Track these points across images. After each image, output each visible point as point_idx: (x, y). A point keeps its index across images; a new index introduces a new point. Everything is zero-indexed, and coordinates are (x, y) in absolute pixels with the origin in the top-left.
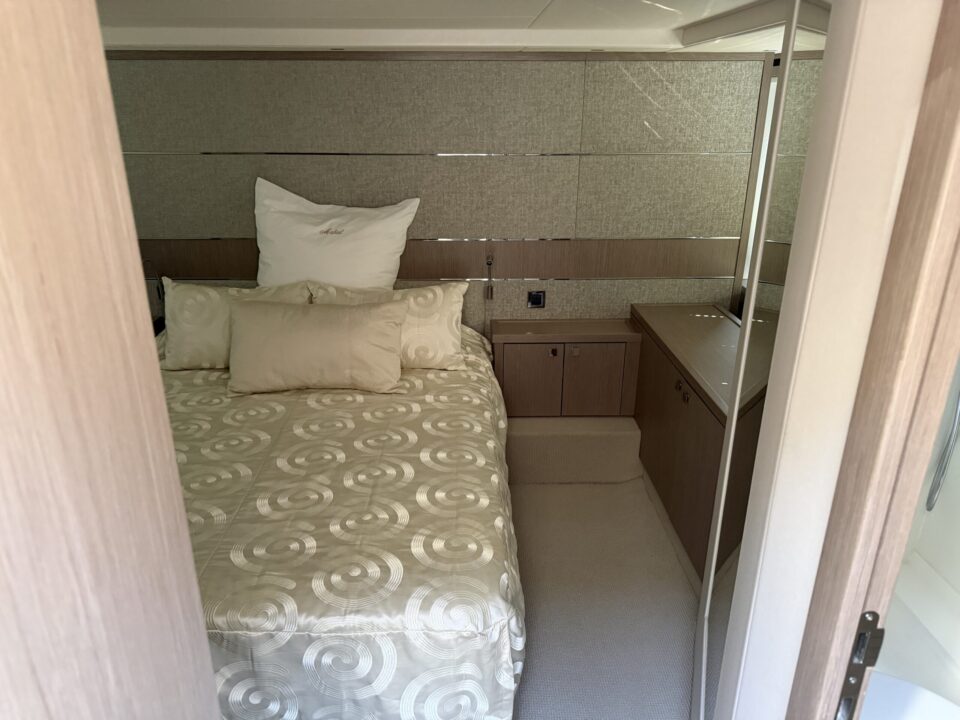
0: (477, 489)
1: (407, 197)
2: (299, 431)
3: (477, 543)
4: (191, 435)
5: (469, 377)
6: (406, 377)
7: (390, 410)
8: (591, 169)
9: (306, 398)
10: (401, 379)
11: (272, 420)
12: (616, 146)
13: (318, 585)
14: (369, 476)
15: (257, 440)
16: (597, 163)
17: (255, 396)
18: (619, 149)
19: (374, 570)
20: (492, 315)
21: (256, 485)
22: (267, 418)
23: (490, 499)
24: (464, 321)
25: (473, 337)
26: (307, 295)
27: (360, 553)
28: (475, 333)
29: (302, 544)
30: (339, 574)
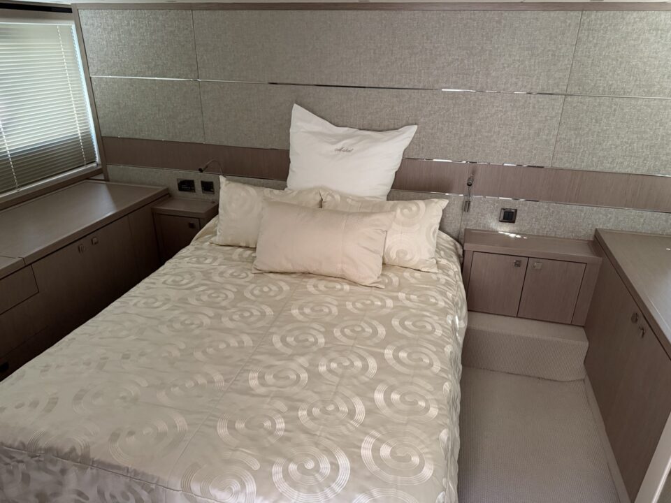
0: (429, 397)
1: (408, 124)
2: (295, 312)
3: (420, 456)
4: (218, 303)
5: (439, 279)
6: (386, 273)
7: (369, 302)
8: (574, 107)
9: (307, 282)
10: (382, 275)
11: (278, 298)
12: (601, 88)
13: (277, 470)
14: (340, 364)
15: (263, 314)
16: (581, 103)
17: (271, 275)
18: (604, 91)
19: (325, 466)
20: (467, 224)
21: (253, 357)
22: (275, 296)
23: (440, 409)
24: (442, 228)
25: (448, 242)
26: (318, 199)
27: (317, 444)
28: (450, 239)
29: (274, 424)
30: (296, 463)
